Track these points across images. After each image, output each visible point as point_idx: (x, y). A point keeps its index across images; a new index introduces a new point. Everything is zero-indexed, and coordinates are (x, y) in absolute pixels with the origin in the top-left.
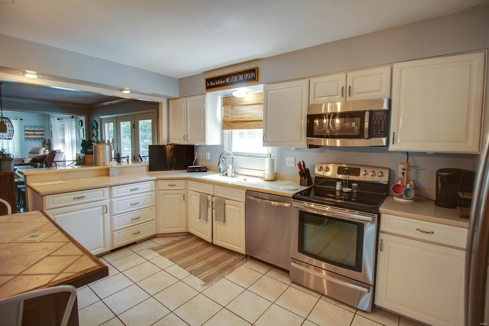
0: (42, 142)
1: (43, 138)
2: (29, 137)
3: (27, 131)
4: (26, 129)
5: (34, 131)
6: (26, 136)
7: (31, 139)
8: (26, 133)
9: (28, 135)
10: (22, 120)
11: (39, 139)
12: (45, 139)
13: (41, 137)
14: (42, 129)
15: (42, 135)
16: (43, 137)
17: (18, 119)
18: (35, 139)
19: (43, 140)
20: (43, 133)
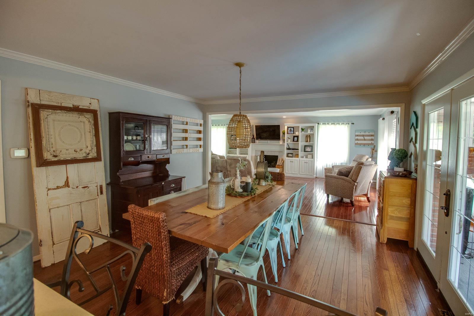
0: (371, 149)
1: (373, 144)
2: (359, 142)
3: (357, 136)
4: (357, 134)
5: (363, 136)
6: (356, 142)
7: (360, 144)
8: (357, 138)
9: (358, 140)
10: (353, 124)
11: (368, 144)
12: (374, 145)
13: (370, 142)
14: (373, 134)
15: (372, 140)
16: (373, 142)
17: (350, 123)
18: (364, 145)
19: (373, 147)
20: (373, 138)
